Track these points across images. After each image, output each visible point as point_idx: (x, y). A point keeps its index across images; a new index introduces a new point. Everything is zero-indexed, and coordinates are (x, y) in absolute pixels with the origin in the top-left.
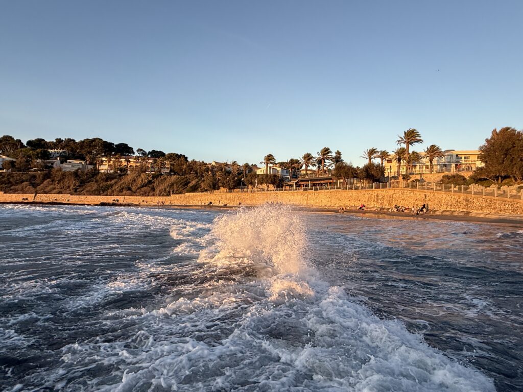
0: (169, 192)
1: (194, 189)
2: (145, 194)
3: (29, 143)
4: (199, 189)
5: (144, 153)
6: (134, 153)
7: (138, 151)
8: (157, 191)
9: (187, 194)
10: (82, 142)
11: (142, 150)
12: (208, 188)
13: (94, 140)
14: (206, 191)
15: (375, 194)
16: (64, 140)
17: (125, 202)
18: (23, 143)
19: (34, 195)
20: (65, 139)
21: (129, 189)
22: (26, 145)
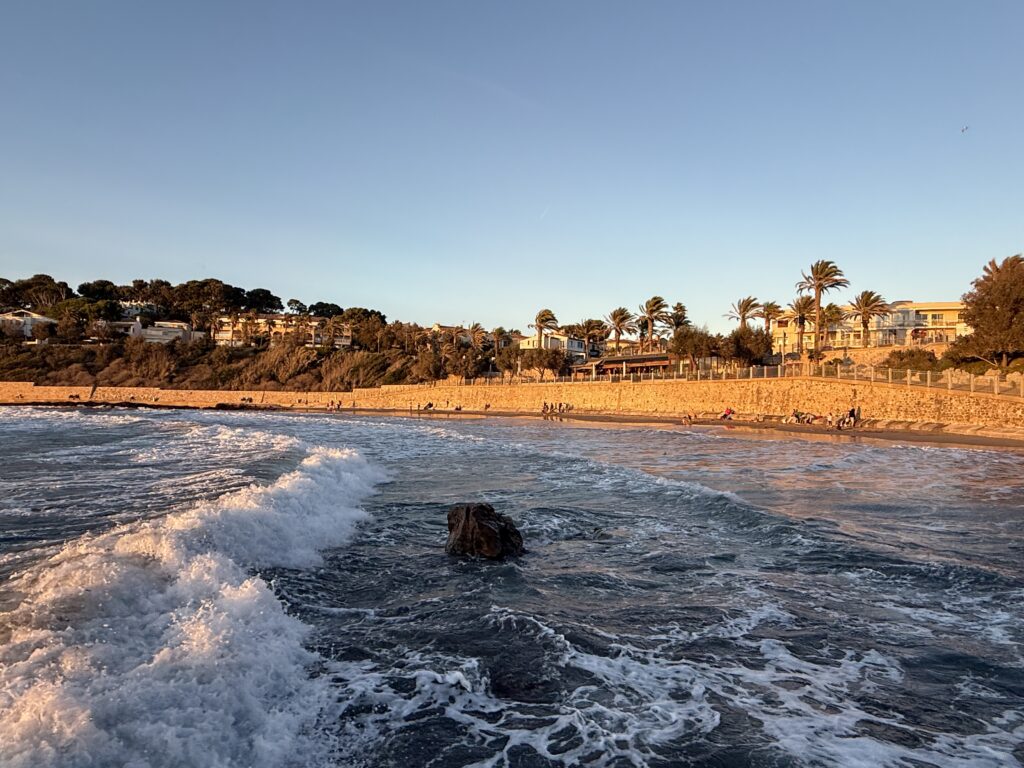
0: (350, 384)
1: (398, 378)
2: (304, 387)
3: (83, 288)
4: (408, 378)
5: (301, 308)
6: (282, 308)
7: (289, 304)
8: (327, 382)
9: (385, 388)
10: (183, 288)
11: (297, 302)
12: (425, 376)
13: (206, 283)
14: (422, 381)
15: (755, 389)
16: (149, 282)
17: (264, 402)
18: (71, 290)
19: (91, 388)
20: (152, 281)
21: (273, 377)
22: (77, 293)
